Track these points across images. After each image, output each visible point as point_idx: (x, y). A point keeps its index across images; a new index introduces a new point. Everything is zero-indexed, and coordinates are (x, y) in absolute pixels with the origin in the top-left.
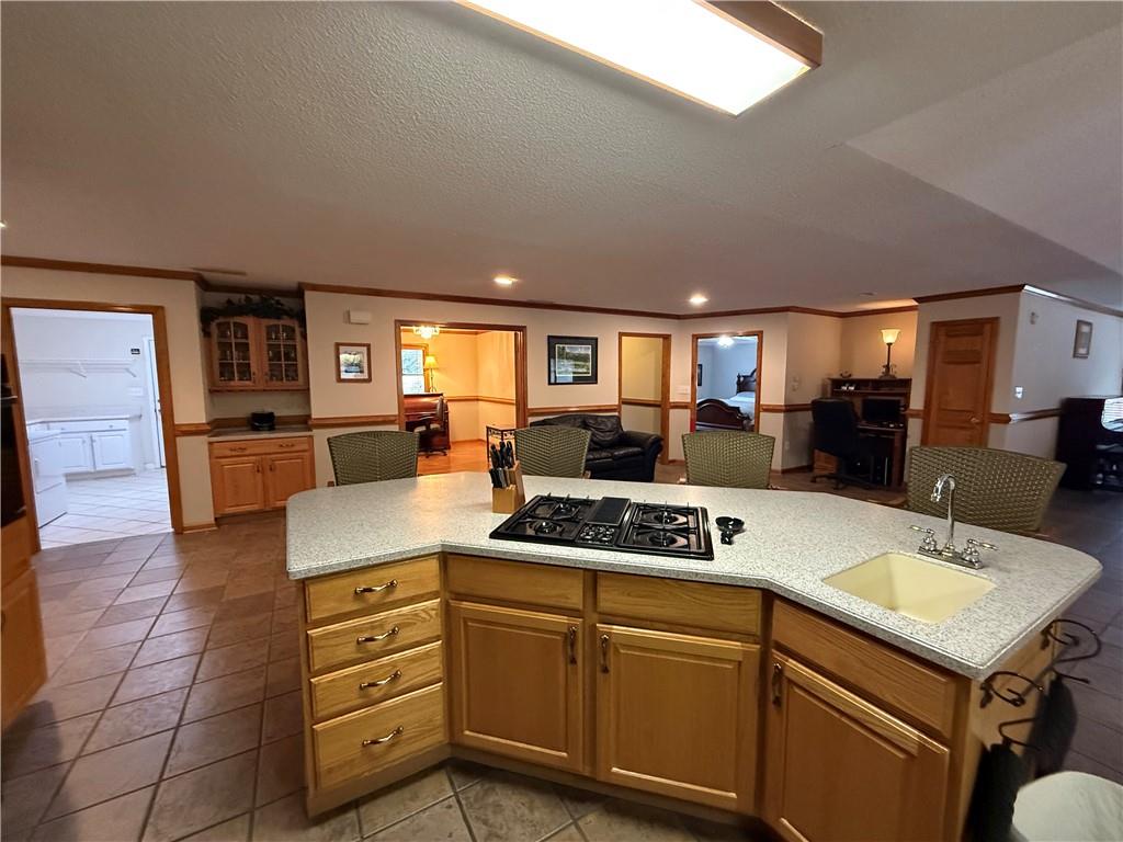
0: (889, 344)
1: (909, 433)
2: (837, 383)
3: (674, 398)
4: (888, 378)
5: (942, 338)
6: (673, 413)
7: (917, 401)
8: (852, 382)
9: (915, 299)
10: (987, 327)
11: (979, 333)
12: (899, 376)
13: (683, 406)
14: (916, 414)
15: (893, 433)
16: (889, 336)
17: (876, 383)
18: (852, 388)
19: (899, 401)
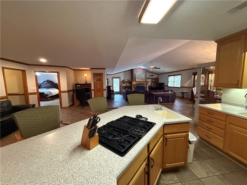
0: (86, 77)
1: (92, 94)
2: (76, 85)
3: (30, 91)
4: (86, 83)
5: (95, 76)
6: (30, 97)
7: (93, 88)
8: (79, 84)
9: (90, 68)
10: (101, 74)
11: (100, 76)
12: (88, 83)
13: (34, 94)
14: (93, 90)
15: (90, 94)
16: (86, 75)
17: (84, 85)
18: (79, 86)
19: (89, 88)
